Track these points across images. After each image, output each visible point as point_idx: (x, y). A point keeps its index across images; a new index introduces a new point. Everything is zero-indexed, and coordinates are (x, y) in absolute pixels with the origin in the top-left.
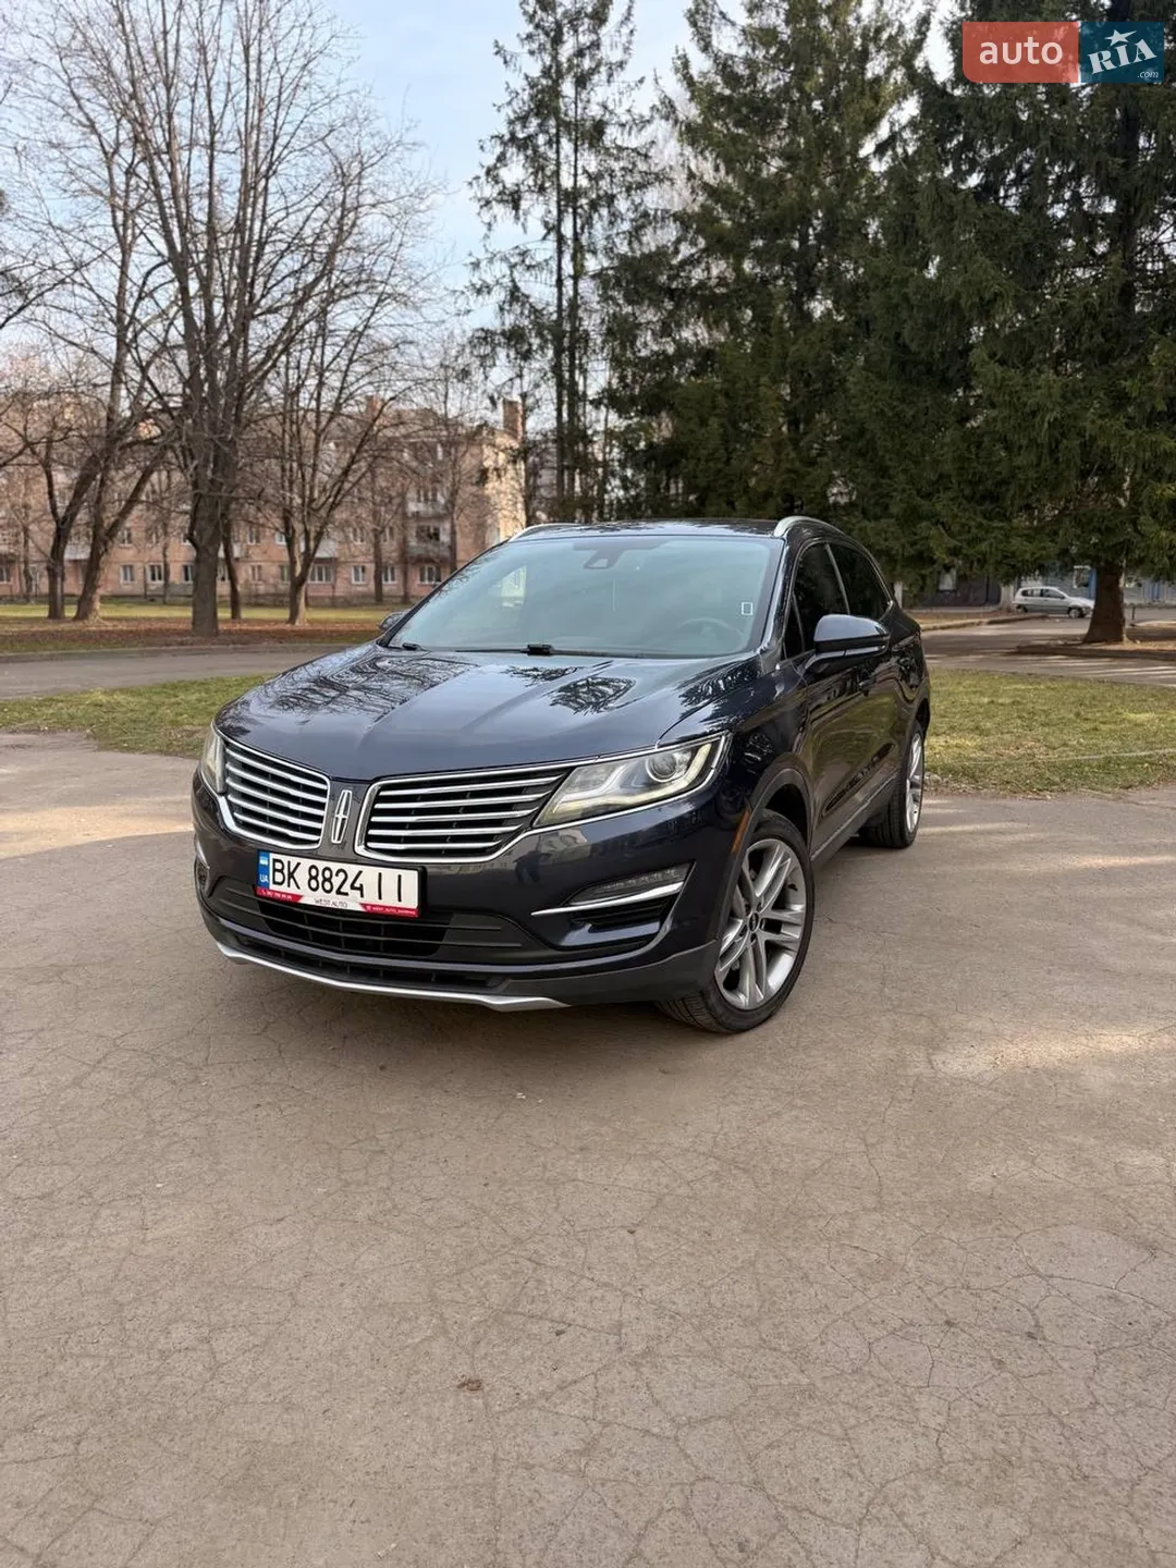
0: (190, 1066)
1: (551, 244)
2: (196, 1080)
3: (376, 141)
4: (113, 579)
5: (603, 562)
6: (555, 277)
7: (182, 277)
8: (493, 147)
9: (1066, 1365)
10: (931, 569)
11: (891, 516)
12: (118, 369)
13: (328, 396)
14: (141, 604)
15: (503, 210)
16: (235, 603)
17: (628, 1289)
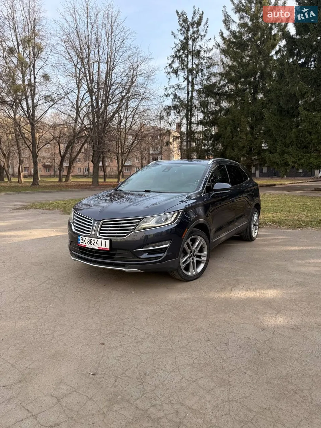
0: (64, 283)
1: (186, 83)
2: (65, 286)
3: (142, 58)
4: (76, 171)
5: (167, 170)
6: (187, 91)
7: (91, 96)
8: (171, 59)
9: (230, 349)
10: (288, 167)
11: (277, 153)
12: (76, 120)
13: (128, 125)
14: (83, 178)
15: (173, 75)
16: (105, 177)
17: (141, 329)
